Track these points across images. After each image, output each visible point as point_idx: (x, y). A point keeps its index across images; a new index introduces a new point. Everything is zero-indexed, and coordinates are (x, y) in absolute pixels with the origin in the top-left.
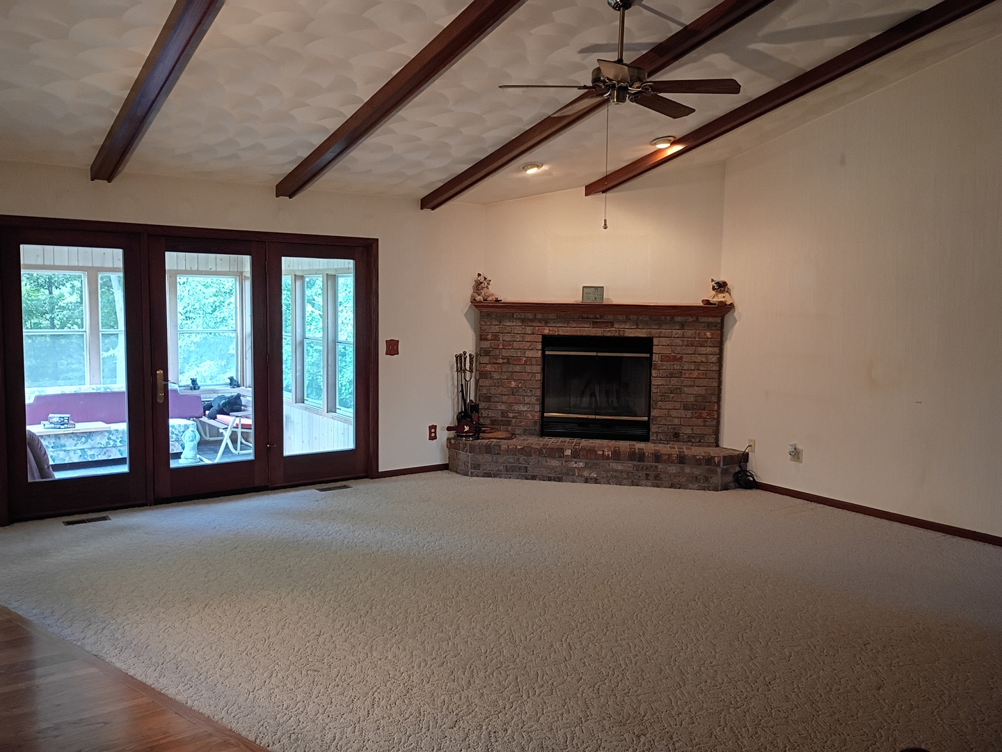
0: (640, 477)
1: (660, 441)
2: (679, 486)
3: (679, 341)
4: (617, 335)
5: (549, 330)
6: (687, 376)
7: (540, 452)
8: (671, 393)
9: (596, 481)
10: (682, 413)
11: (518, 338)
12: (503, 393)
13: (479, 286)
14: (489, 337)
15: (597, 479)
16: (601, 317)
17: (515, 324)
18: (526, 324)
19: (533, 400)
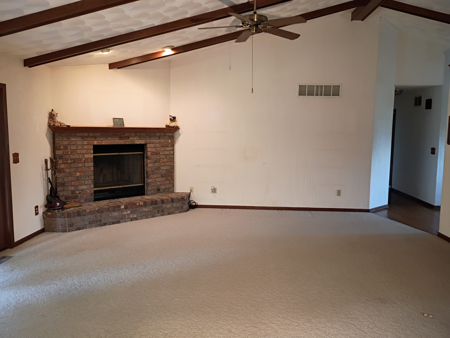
0: (155, 212)
1: (152, 194)
2: (171, 213)
3: (158, 145)
4: (131, 143)
5: (97, 142)
6: (162, 161)
7: (108, 210)
8: (156, 170)
9: (136, 219)
10: (161, 179)
11: (80, 147)
12: (72, 180)
13: (52, 116)
14: (62, 148)
15: (136, 218)
16: (123, 134)
17: (77, 139)
18: (83, 139)
19: (90, 182)
